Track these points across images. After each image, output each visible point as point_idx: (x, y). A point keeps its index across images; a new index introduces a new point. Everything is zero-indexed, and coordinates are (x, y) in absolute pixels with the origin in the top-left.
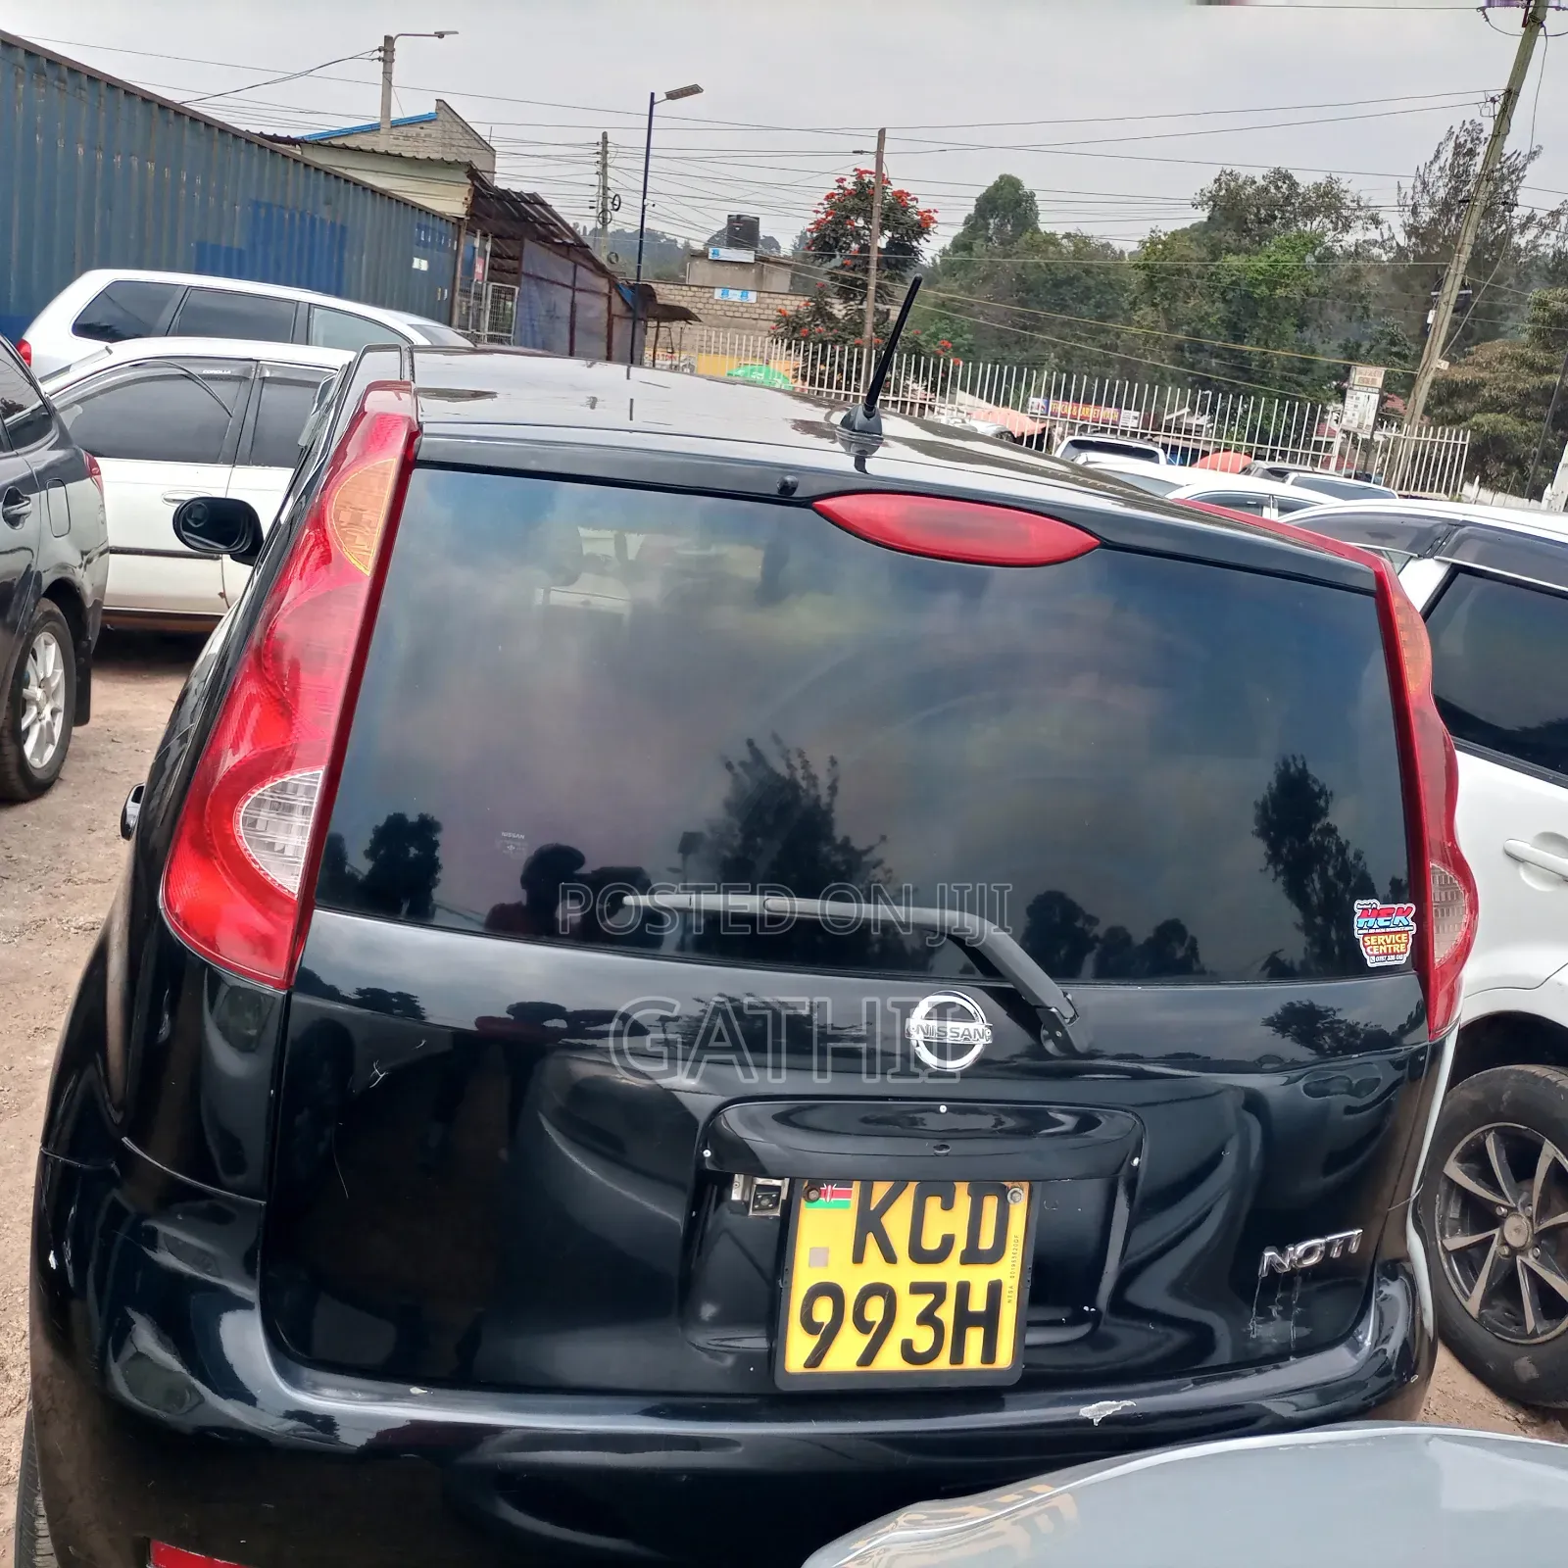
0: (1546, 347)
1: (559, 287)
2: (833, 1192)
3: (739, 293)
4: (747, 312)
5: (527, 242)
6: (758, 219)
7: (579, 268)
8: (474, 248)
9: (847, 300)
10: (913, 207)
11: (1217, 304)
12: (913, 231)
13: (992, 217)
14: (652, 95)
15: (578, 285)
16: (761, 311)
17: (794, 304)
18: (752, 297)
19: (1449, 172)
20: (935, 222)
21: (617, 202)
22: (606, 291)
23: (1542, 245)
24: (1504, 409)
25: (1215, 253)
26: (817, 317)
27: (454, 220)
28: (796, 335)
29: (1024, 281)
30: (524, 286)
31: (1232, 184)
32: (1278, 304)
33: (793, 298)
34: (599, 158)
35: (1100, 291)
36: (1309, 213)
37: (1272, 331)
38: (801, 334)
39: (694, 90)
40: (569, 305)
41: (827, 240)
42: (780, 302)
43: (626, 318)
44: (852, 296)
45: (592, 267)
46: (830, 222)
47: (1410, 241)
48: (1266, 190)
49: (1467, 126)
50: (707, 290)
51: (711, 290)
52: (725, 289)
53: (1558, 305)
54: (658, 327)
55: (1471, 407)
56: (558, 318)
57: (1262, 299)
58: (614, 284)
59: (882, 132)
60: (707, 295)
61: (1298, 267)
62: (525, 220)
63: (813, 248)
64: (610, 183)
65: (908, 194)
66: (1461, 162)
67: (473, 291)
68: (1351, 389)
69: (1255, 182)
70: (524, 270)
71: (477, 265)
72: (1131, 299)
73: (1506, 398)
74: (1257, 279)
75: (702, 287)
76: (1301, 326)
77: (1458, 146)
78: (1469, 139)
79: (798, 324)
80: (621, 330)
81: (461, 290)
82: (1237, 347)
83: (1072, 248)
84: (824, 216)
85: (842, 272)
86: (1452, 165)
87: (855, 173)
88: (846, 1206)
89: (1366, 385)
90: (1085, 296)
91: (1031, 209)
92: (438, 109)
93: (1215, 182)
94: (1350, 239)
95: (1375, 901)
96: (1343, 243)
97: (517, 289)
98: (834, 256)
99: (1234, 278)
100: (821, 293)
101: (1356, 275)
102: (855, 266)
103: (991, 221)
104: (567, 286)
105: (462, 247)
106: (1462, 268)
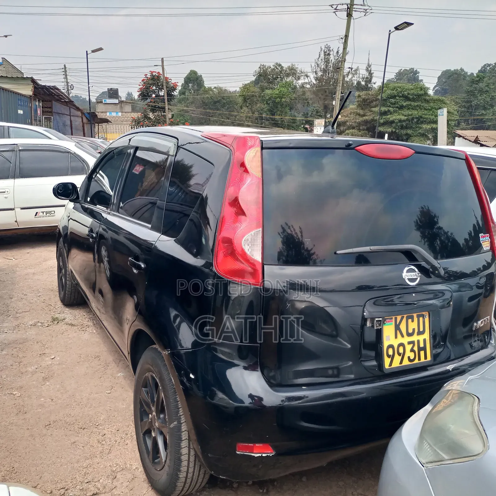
0: (362, 109)
1: (65, 115)
2: (389, 321)
3: (115, 113)
4: (119, 119)
5: (54, 102)
6: (118, 89)
7: (71, 109)
8: (37, 105)
9: (153, 112)
10: (170, 82)
11: (266, 105)
12: (172, 89)
13: (190, 83)
14: (87, 51)
15: (71, 114)
16: (124, 118)
17: (136, 115)
18: (120, 114)
19: (324, 61)
20: (178, 86)
21: (72, 87)
22: (81, 115)
23: (353, 80)
24: (353, 128)
25: (263, 89)
26: (145, 119)
27: (29, 97)
28: (139, 125)
29: (204, 103)
30: (54, 116)
31: (264, 68)
32: (283, 104)
33: (133, 113)
34: (64, 73)
35: (228, 104)
36: (288, 75)
37: (282, 112)
38: (141, 124)
39: (101, 49)
40: (70, 122)
41: (144, 94)
42: (129, 115)
43: (88, 123)
44: (155, 111)
45: (75, 108)
46: (144, 88)
47: (316, 81)
48: (274, 69)
49: (326, 46)
50: (104, 113)
51: (106, 113)
52: (110, 112)
53: (364, 97)
54: (98, 126)
55: (345, 128)
56: (66, 125)
57: (278, 102)
58: (83, 113)
59: (162, 59)
60: (105, 115)
61: (287, 92)
62: (52, 95)
63: (141, 97)
64: (69, 81)
65: (168, 78)
66: (327, 57)
67: (38, 119)
68: (315, 126)
69: (271, 67)
70: (53, 111)
71: (38, 111)
72: (240, 106)
73: (354, 124)
74: (276, 97)
75: (102, 112)
76: (291, 109)
77: (325, 52)
78: (328, 50)
79: (139, 121)
80: (87, 128)
81: (34, 119)
82: (273, 117)
83: (217, 92)
84: (142, 87)
85: (151, 104)
86: (324, 58)
87: (150, 72)
88: (392, 324)
89: (319, 125)
90: (223, 106)
91: (202, 80)
92: (3, 61)
93: (259, 68)
94: (300, 82)
95: (482, 234)
96: (299, 84)
97: (52, 117)
98: (147, 99)
99: (269, 97)
100: (145, 111)
101: (304, 93)
102: (155, 101)
103: (190, 85)
104: (68, 115)
105: (33, 105)
106: (340, 88)
